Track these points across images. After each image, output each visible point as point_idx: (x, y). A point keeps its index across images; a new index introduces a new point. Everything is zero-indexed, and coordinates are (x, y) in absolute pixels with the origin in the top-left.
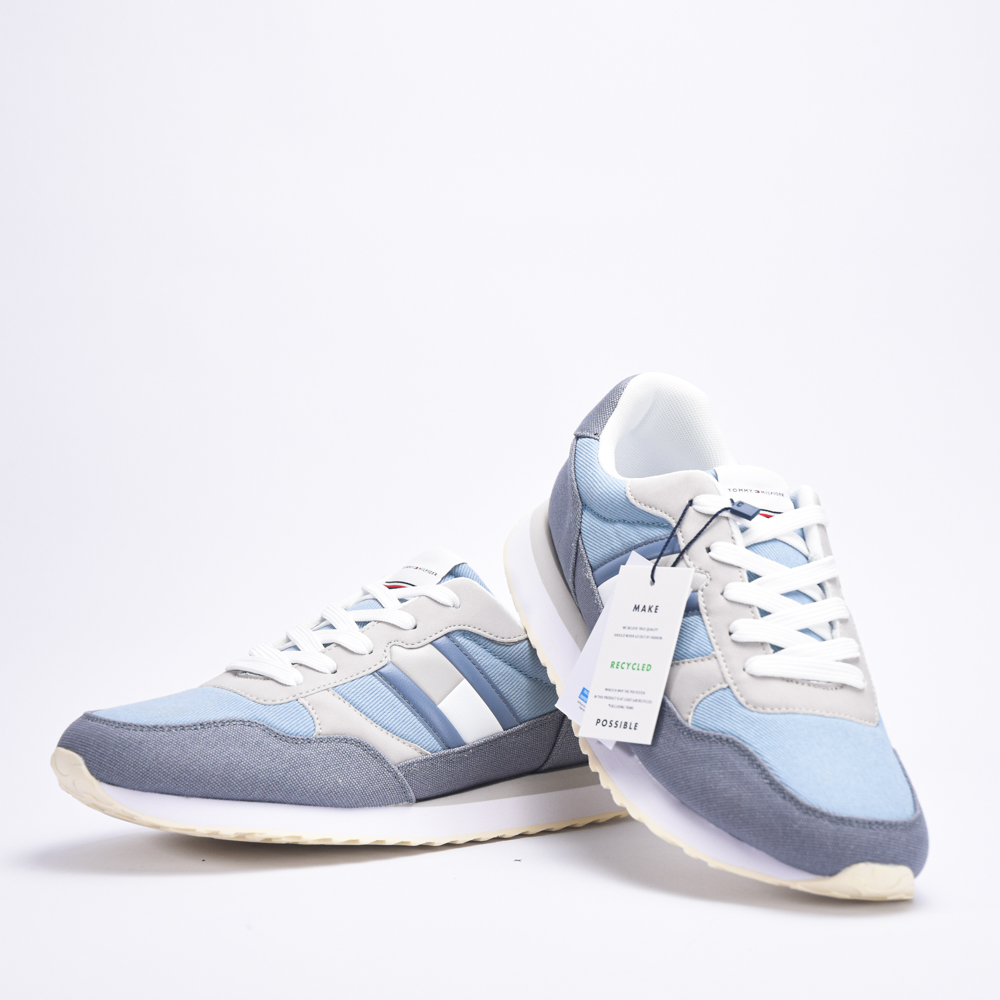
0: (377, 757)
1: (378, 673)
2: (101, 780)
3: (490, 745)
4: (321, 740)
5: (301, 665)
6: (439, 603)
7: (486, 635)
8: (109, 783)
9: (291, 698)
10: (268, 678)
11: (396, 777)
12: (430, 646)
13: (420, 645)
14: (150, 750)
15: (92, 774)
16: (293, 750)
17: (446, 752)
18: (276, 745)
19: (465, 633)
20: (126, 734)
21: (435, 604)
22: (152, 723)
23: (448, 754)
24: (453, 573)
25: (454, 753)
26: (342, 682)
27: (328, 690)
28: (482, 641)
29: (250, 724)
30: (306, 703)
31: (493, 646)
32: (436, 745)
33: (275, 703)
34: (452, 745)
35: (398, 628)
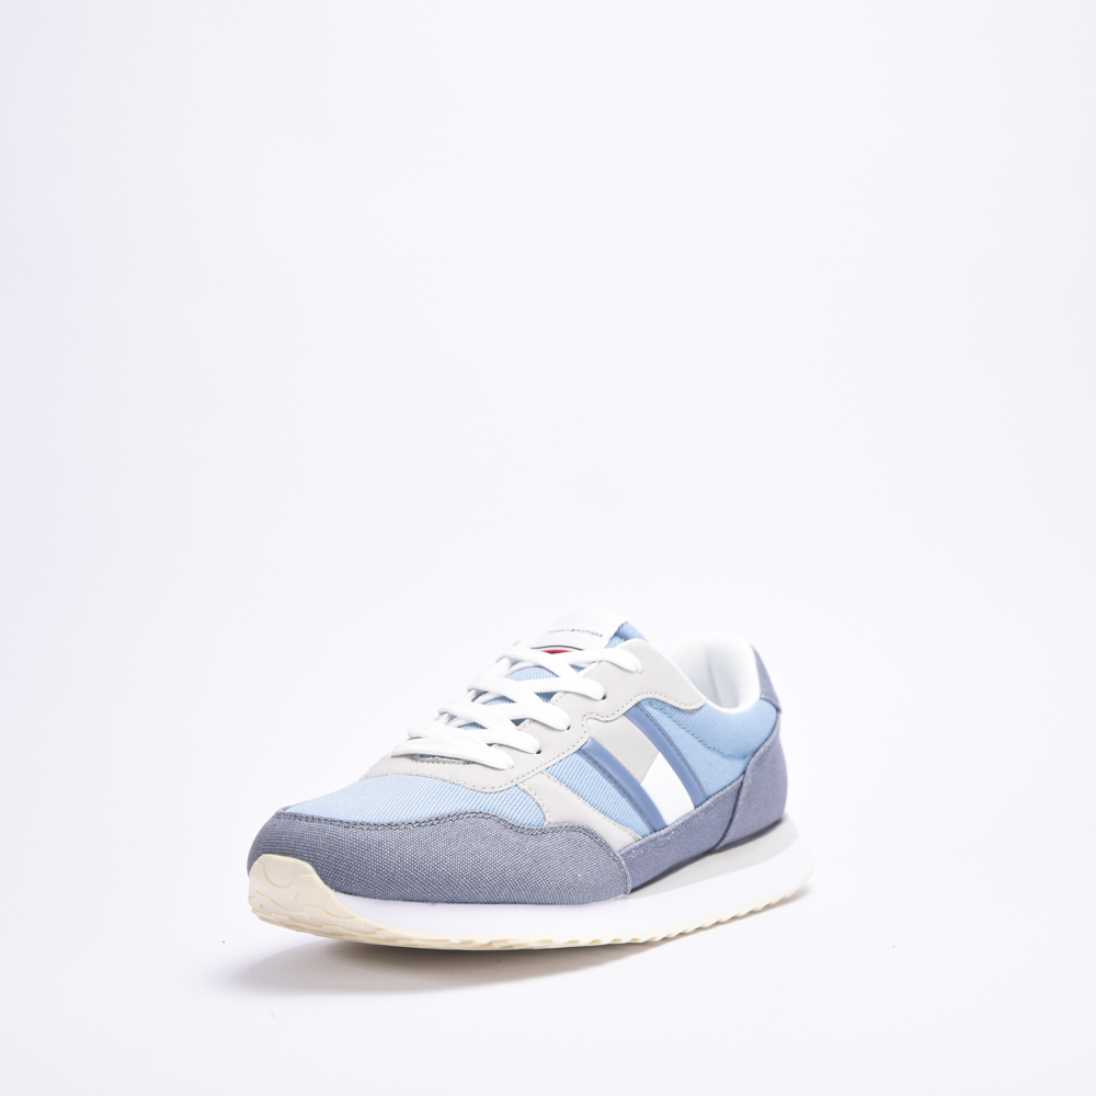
0: (603, 845)
1: (581, 751)
2: (337, 890)
3: (687, 825)
4: (554, 830)
5: (500, 745)
6: (622, 669)
7: (671, 702)
8: (345, 893)
9: (510, 785)
10: (468, 762)
11: (621, 867)
12: (624, 718)
13: (614, 717)
14: (392, 852)
15: (326, 883)
16: (531, 843)
17: (654, 835)
18: (513, 838)
19: (651, 701)
20: (360, 834)
21: (619, 670)
22: (385, 819)
23: (655, 839)
24: (620, 635)
25: (661, 836)
26: (552, 763)
27: (541, 772)
28: (668, 709)
29: (484, 815)
30: (526, 788)
31: (678, 715)
32: (645, 829)
33: (495, 790)
34: (657, 828)
35: (590, 698)
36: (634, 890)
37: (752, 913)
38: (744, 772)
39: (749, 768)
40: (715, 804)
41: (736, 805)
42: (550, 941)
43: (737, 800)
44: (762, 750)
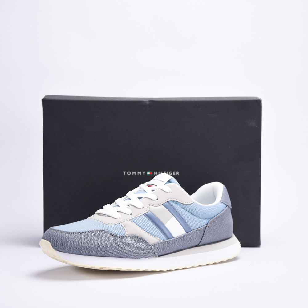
0: (146, 242)
1: (145, 214)
2: (56, 250)
4: (127, 237)
5: (120, 212)
6: (165, 191)
7: (180, 202)
9: (117, 223)
10: (109, 216)
11: (152, 248)
12: (162, 205)
13: (159, 205)
14: (72, 240)
15: (53, 248)
16: (118, 240)
17: (168, 240)
18: (113, 238)
19: (174, 201)
20: (64, 235)
21: (163, 192)
22: (72, 231)
23: (168, 241)
26: (134, 218)
27: (129, 220)
28: (179, 204)
29: (104, 231)
30: (122, 224)
31: (183, 205)
32: (164, 238)
33: (112, 224)
34: (169, 238)
35: (152, 199)
36: (159, 256)
37: (215, 263)
38: (208, 224)
39: (209, 222)
40: (194, 232)
41: (204, 233)
42: (121, 269)
43: (204, 231)
44: (215, 217)
